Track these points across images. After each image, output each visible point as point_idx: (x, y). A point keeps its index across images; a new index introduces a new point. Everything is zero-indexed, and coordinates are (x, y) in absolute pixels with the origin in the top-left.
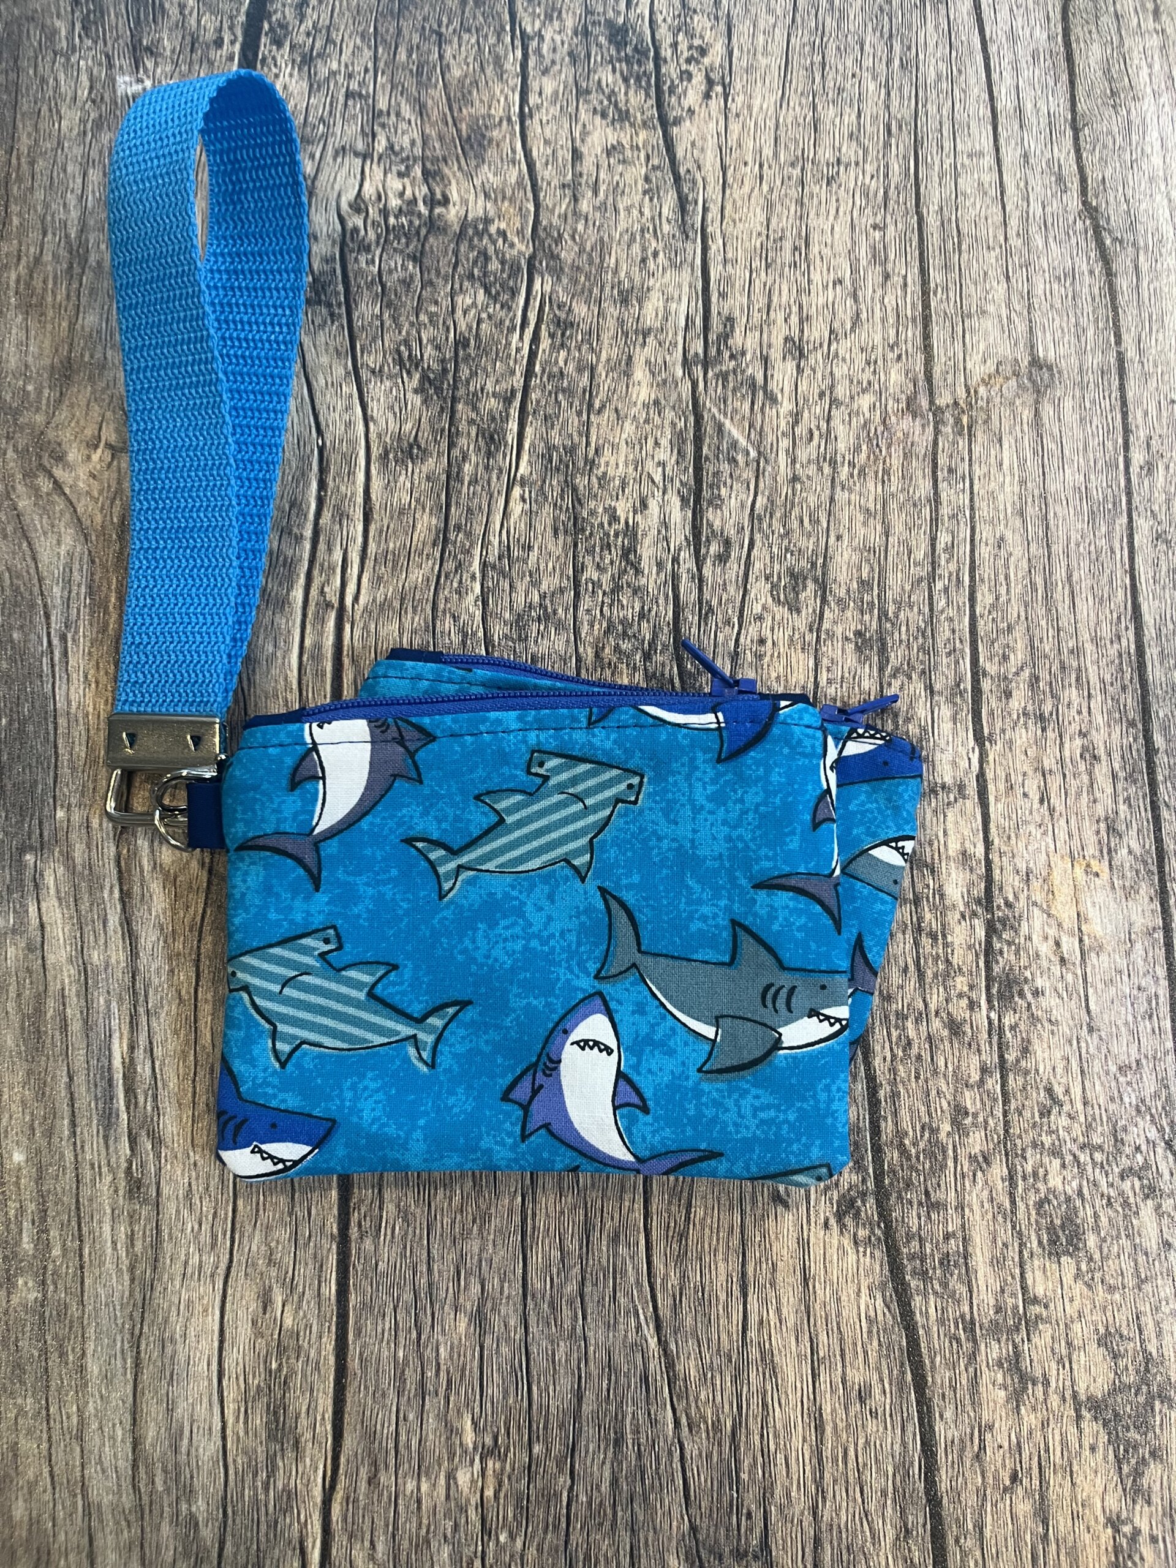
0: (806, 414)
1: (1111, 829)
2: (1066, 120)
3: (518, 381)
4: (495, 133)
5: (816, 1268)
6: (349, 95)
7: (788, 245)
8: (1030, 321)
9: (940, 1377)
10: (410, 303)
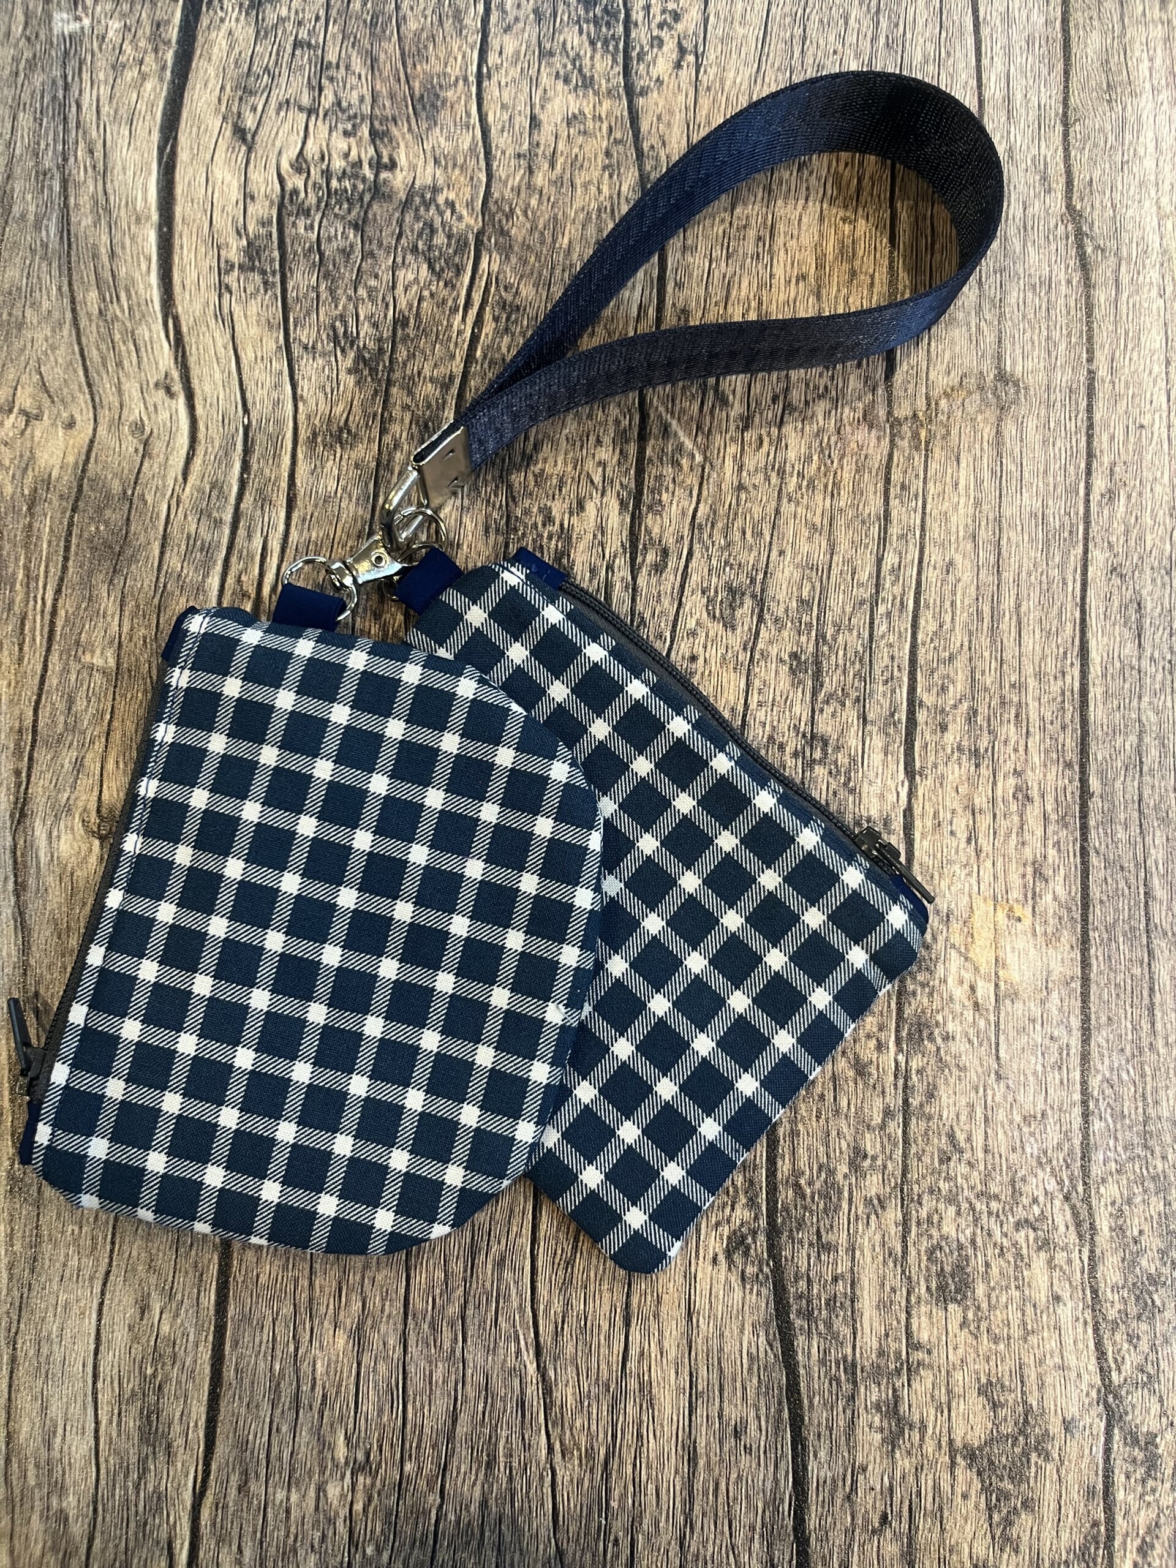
0: (757, 420)
1: (1038, 873)
2: (1056, 115)
3: (457, 367)
4: (450, 94)
5: (701, 1302)
6: (297, 44)
7: (752, 234)
8: (1000, 332)
9: (816, 1416)
10: (349, 275)
